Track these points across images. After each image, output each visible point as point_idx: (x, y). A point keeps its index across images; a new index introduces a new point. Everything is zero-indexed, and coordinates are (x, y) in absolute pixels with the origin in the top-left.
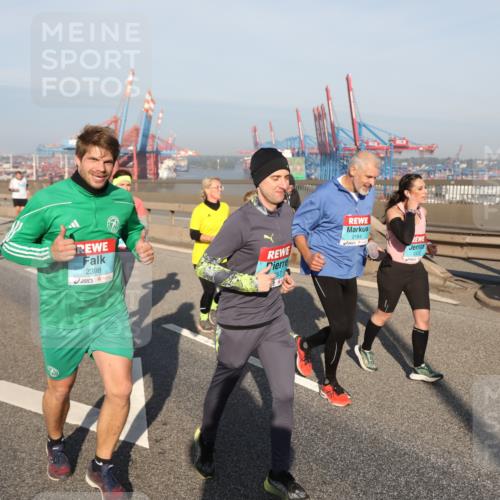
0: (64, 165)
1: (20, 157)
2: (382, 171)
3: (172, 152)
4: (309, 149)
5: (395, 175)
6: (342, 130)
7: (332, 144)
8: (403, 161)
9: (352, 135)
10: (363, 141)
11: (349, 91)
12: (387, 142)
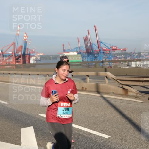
2: (108, 58)
3: (35, 54)
4: (83, 51)
5: (113, 59)
6: (94, 44)
7: (91, 49)
8: (116, 54)
9: (97, 46)
10: (101, 48)
11: (96, 31)
12: (110, 48)
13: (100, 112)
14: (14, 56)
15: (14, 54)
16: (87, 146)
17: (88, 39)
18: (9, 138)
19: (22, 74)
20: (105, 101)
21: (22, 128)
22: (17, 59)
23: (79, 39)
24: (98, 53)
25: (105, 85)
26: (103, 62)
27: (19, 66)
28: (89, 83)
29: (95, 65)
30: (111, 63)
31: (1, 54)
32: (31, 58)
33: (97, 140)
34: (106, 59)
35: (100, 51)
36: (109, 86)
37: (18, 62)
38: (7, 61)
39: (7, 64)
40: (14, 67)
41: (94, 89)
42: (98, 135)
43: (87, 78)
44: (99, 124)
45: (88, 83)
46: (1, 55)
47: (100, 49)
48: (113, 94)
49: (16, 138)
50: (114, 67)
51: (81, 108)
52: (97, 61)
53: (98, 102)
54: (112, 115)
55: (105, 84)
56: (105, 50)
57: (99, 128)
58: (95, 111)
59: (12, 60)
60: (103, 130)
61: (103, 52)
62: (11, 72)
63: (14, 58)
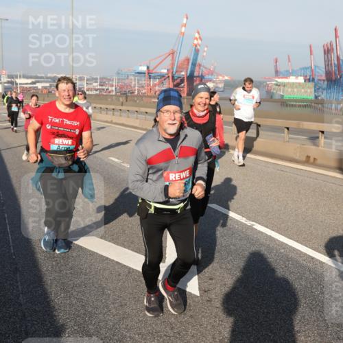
0: (135, 85)
3: (213, 77)
4: (318, 76)
7: (337, 73)
14: (171, 78)
15: (170, 75)
17: (333, 49)
22: (177, 86)
28: (324, 147)
31: (147, 72)
39: (157, 93)
41: (333, 164)
43: (320, 137)
45: (320, 148)
46: (147, 75)
53: (338, 193)
63: (171, 83)
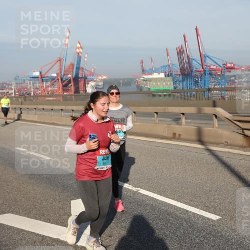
0: (31, 87)
1: (5, 84)
2: (219, 83)
3: (94, 77)
4: (175, 72)
5: (227, 86)
6: (194, 60)
7: (189, 68)
8: (232, 76)
9: (200, 63)
10: (207, 66)
11: (198, 36)
12: (222, 66)
13: (204, 175)
14: (60, 80)
15: (60, 78)
16: (181, 233)
17: (184, 51)
18: (52, 215)
19: (73, 111)
20: (213, 157)
21: (73, 200)
22: (66, 87)
23: (169, 51)
24: (202, 75)
25: (213, 130)
26: (209, 90)
27: (68, 97)
28: (186, 125)
29: (196, 96)
30: (223, 93)
31: (40, 77)
32: (88, 84)
33: (199, 224)
34: (215, 86)
35: (205, 71)
36: (221, 131)
37: (67, 91)
38: (49, 89)
39: (50, 93)
40: (61, 99)
41: (194, 137)
42: (200, 214)
43: (182, 118)
44: (201, 196)
45: (183, 126)
46: (40, 79)
47: (204, 68)
48: (227, 145)
49: (64, 216)
50: (229, 98)
51: (172, 168)
52: (201, 88)
53: (200, 159)
54: (225, 182)
55: (213, 128)
56: (214, 70)
57: (202, 203)
58: (195, 173)
59: (57, 88)
60: (209, 206)
61: (211, 74)
62: (56, 108)
63: (61, 85)
